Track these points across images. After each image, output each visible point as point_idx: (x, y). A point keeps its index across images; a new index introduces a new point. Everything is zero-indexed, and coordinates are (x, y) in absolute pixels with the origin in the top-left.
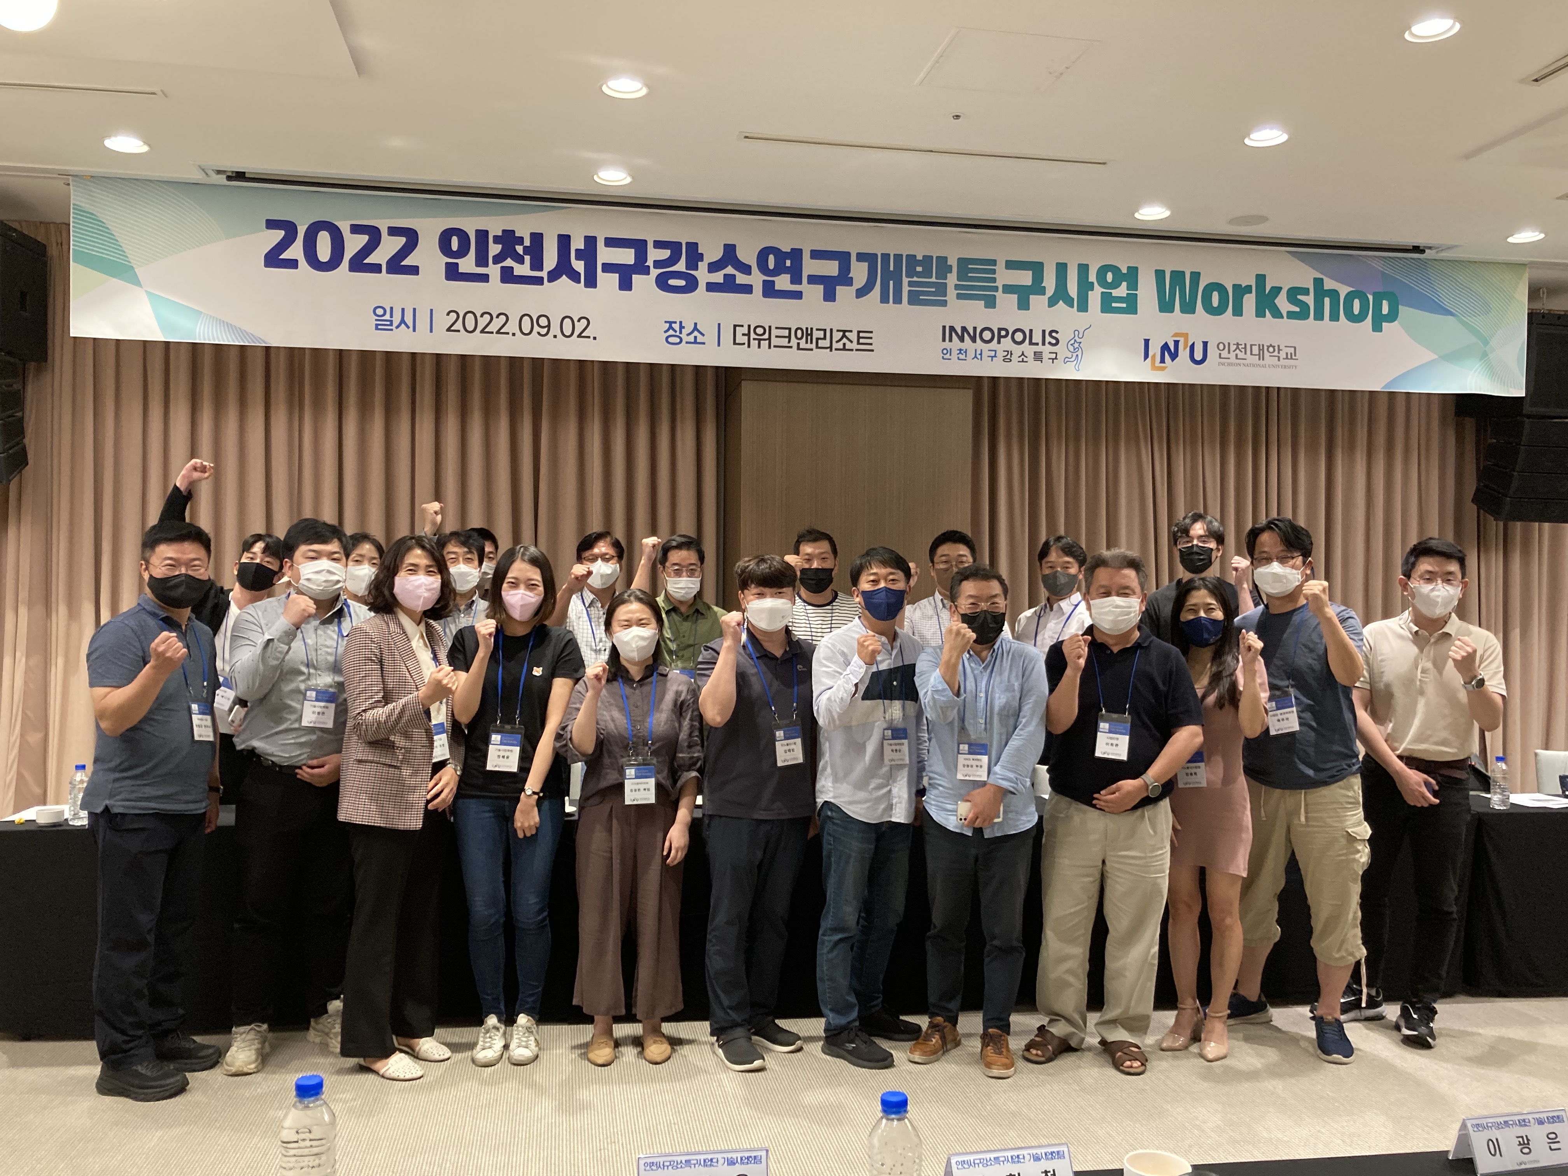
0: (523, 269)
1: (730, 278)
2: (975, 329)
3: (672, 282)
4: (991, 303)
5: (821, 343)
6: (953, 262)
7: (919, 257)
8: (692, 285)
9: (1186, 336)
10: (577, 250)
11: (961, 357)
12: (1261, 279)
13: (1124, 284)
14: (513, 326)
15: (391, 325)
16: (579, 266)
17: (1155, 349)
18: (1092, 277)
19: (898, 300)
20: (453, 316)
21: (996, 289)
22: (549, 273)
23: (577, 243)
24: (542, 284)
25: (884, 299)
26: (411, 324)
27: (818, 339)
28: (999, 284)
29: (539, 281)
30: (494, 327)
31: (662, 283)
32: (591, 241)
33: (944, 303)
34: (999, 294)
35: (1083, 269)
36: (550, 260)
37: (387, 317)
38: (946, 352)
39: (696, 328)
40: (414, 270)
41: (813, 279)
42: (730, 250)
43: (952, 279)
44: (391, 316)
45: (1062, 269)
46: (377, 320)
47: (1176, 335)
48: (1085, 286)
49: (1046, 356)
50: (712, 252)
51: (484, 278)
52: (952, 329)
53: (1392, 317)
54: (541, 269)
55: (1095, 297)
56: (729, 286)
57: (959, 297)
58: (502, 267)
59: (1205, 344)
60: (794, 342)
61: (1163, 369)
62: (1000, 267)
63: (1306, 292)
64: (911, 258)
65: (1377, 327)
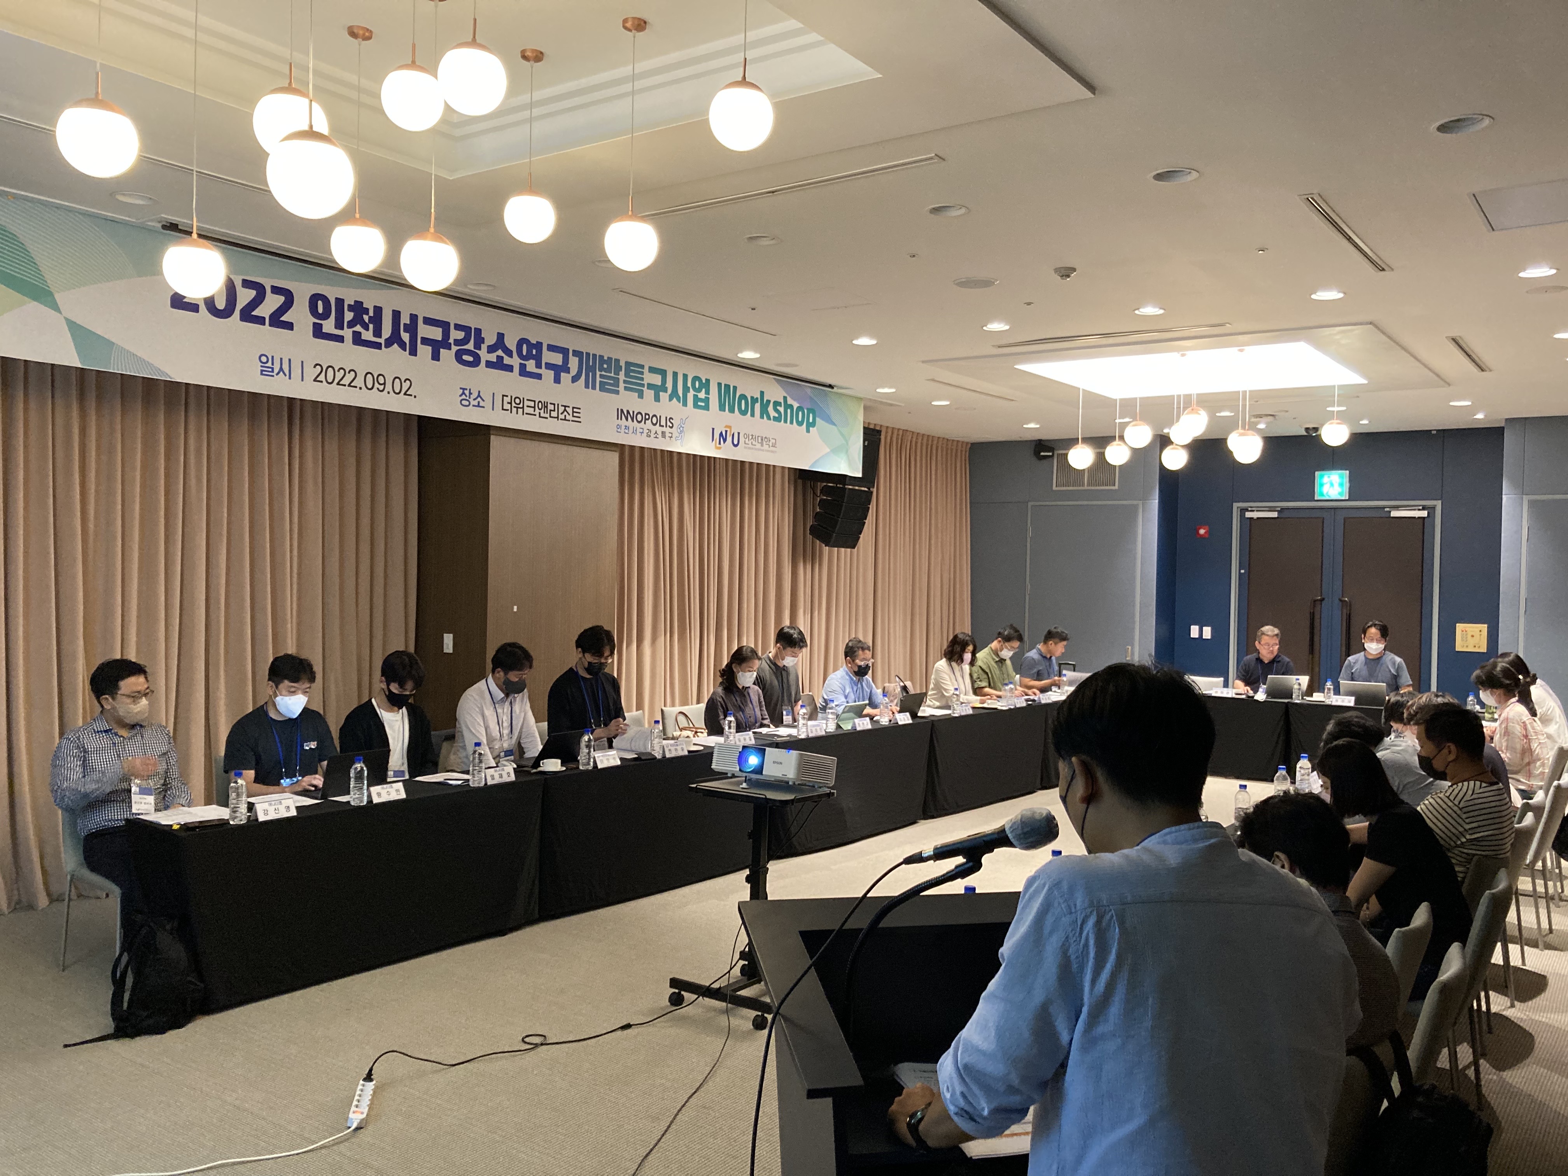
0: (368, 335)
1: (500, 358)
2: (633, 412)
3: (465, 357)
4: (641, 396)
5: (554, 414)
6: (622, 364)
7: (606, 358)
8: (476, 363)
9: (730, 427)
10: (405, 324)
11: (627, 431)
12: (762, 393)
13: (704, 390)
14: (359, 382)
15: (273, 371)
16: (405, 337)
17: (717, 436)
18: (689, 385)
19: (594, 388)
20: (318, 367)
21: (643, 385)
22: (386, 340)
23: (405, 319)
24: (380, 348)
25: (587, 386)
26: (287, 372)
27: (551, 410)
28: (645, 382)
29: (378, 346)
30: (346, 381)
31: (458, 356)
32: (414, 318)
33: (617, 392)
34: (645, 389)
35: (685, 377)
36: (387, 332)
37: (269, 364)
38: (619, 426)
39: (479, 396)
40: (289, 326)
41: (549, 366)
42: (501, 336)
43: (622, 376)
44: (273, 364)
45: (675, 375)
46: (262, 366)
47: (726, 426)
48: (686, 389)
49: (668, 435)
50: (490, 339)
51: (340, 339)
52: (622, 410)
53: (813, 424)
54: (380, 337)
55: (690, 395)
56: (499, 365)
57: (626, 388)
58: (354, 332)
59: (739, 433)
60: (537, 410)
61: (720, 448)
62: (646, 370)
63: (779, 404)
64: (601, 357)
65: (808, 431)
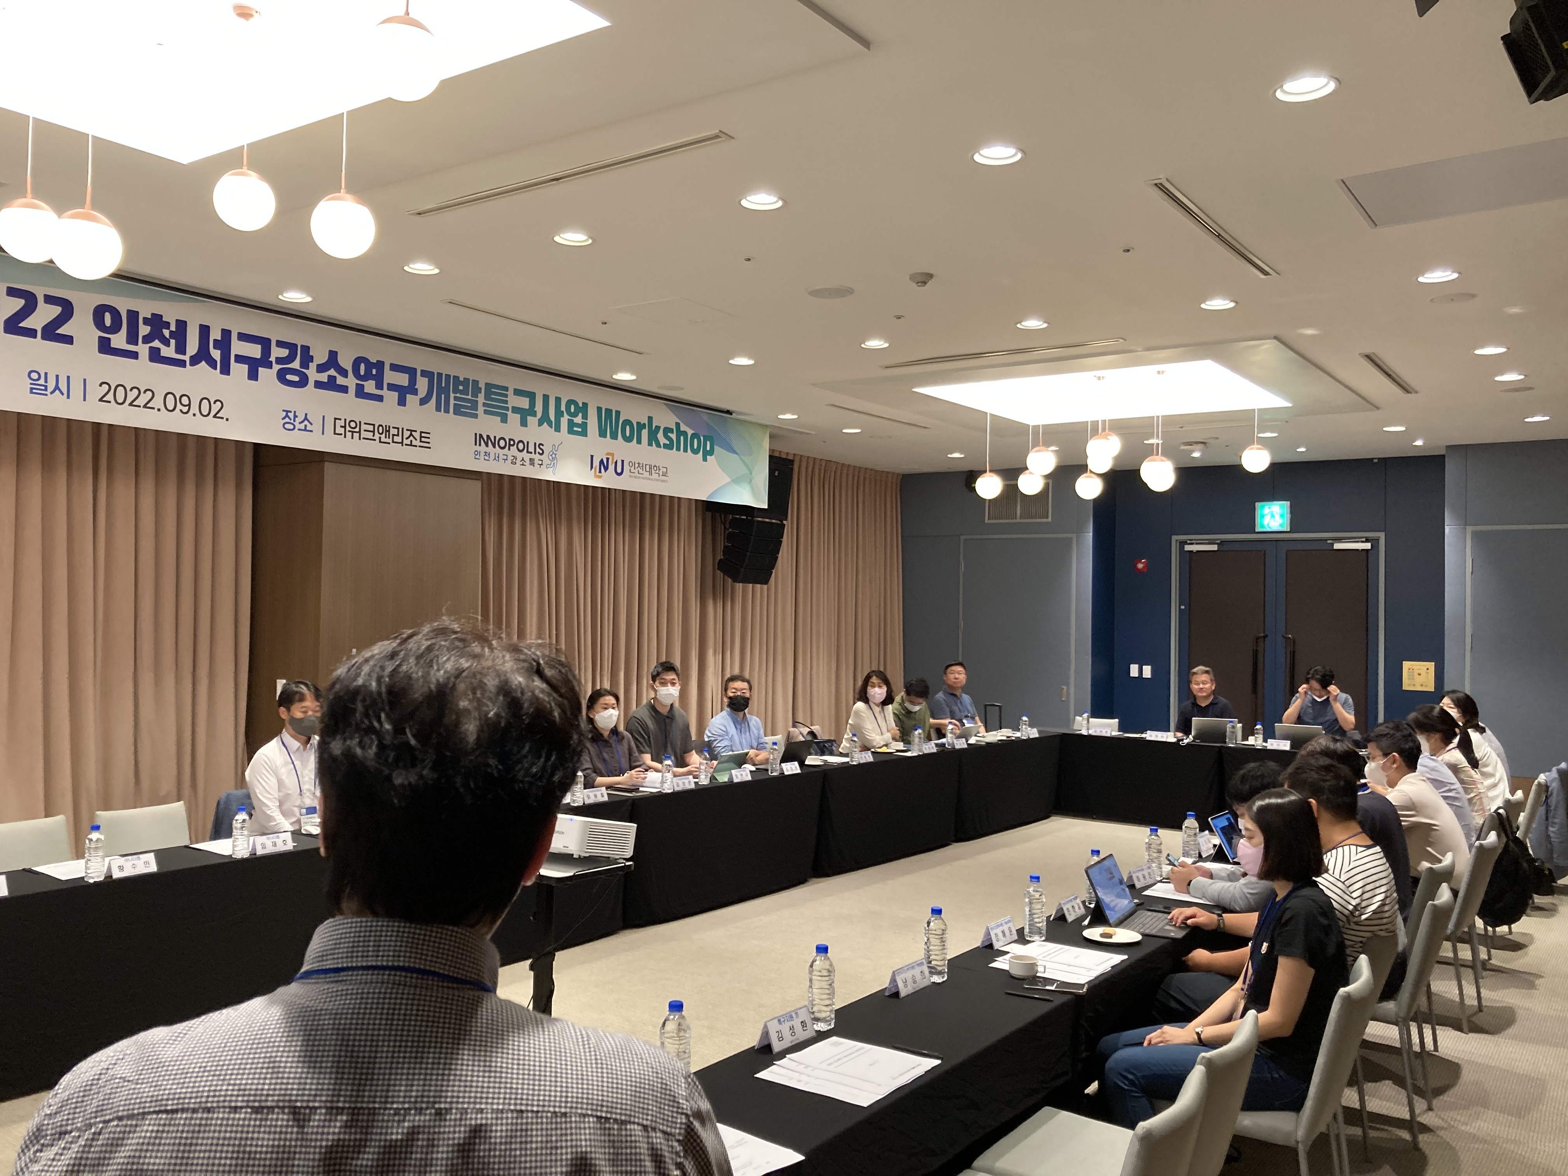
0: (168, 351)
1: (332, 379)
2: (495, 437)
3: (289, 377)
4: (504, 419)
5: (396, 439)
6: (482, 385)
7: (461, 379)
8: (303, 382)
9: (612, 455)
10: (215, 340)
11: (487, 458)
12: (650, 419)
13: (580, 414)
14: (158, 402)
15: (46, 390)
16: (216, 354)
17: (596, 463)
18: (563, 408)
19: (447, 411)
20: (106, 387)
21: (507, 409)
22: (191, 357)
23: (215, 335)
24: (185, 366)
25: (438, 409)
26: (65, 391)
27: (393, 435)
28: (510, 405)
29: (181, 364)
30: (141, 401)
31: (281, 376)
32: (226, 333)
33: (475, 416)
34: (509, 413)
35: (558, 400)
36: (192, 347)
37: (42, 382)
38: (477, 453)
39: (306, 419)
40: (68, 340)
41: (392, 387)
42: (333, 355)
43: (481, 399)
44: (46, 381)
45: (546, 398)
46: (31, 384)
47: (608, 454)
48: (559, 414)
49: (537, 462)
50: (320, 356)
51: (134, 355)
52: (481, 436)
53: (711, 452)
54: (185, 354)
55: (564, 421)
56: (331, 385)
57: (486, 412)
58: (150, 348)
59: (623, 461)
60: (377, 436)
61: (600, 477)
62: (510, 393)
63: (671, 431)
64: (456, 378)
65: (705, 459)
